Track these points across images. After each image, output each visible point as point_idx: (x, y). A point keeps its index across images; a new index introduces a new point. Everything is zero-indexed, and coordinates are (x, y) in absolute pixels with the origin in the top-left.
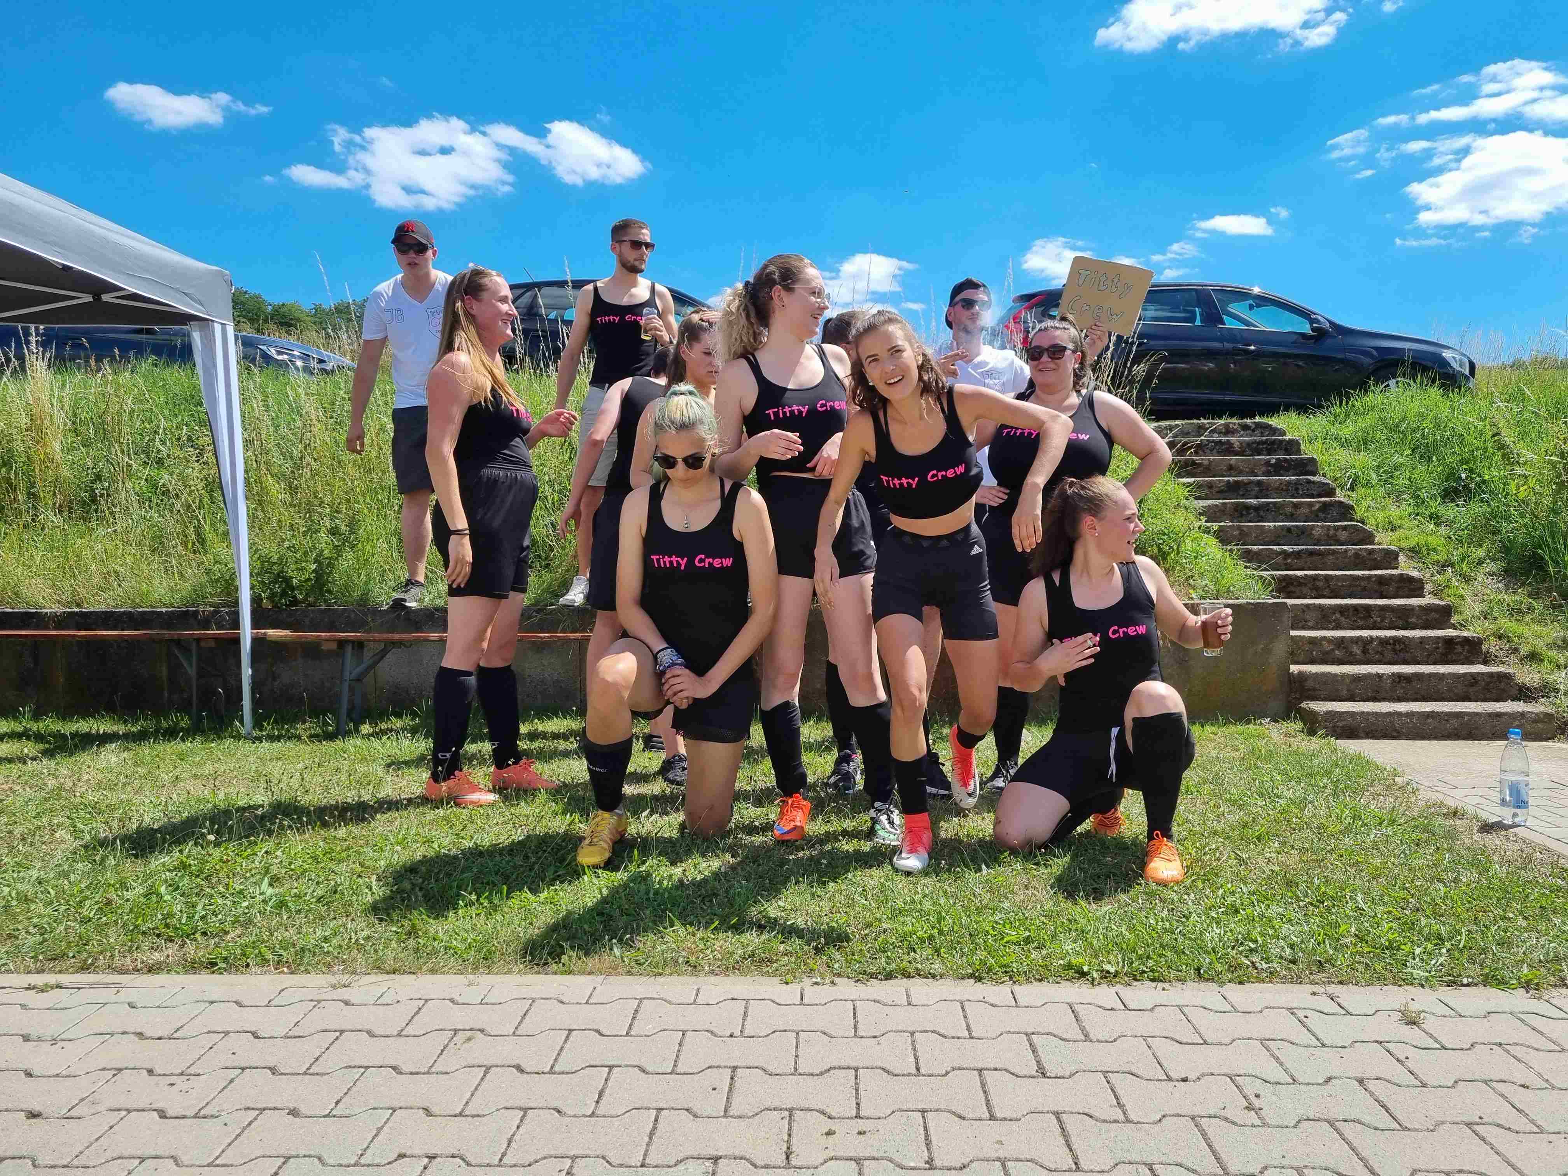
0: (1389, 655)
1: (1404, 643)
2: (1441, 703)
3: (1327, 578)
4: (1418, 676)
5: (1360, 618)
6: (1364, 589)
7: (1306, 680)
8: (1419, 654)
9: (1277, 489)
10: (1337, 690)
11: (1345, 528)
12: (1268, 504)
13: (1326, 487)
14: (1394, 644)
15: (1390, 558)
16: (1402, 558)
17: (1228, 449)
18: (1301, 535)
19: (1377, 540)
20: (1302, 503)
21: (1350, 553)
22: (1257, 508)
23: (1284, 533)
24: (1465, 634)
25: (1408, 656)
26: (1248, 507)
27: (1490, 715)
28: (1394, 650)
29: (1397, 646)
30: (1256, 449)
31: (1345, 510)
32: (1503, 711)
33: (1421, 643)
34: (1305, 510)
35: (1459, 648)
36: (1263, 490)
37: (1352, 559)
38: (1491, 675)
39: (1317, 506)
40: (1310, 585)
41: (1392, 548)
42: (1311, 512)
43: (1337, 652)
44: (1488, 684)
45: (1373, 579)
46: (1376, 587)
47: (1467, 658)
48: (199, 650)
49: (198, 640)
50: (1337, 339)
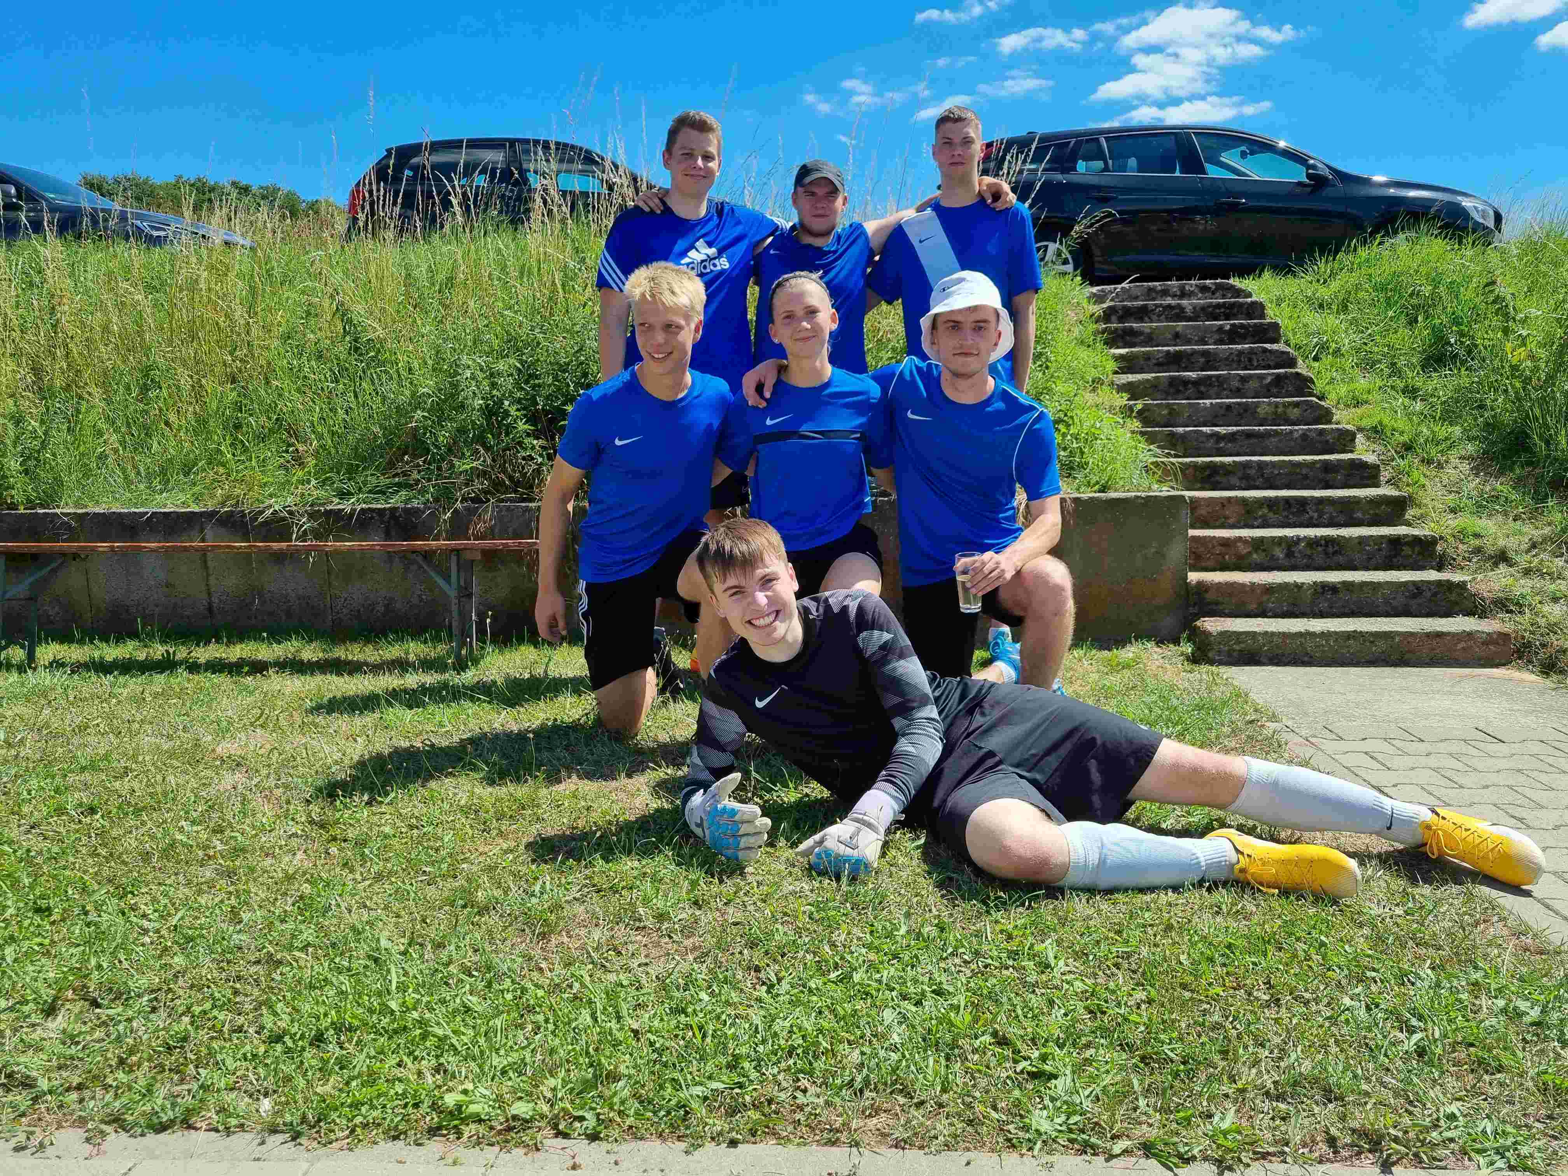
0: (1319, 560)
1: (1338, 544)
2: (1372, 619)
3: (1261, 465)
4: (1348, 586)
5: (1293, 514)
6: (1306, 477)
7: (1206, 591)
8: (1357, 557)
9: (1227, 359)
10: (1244, 603)
11: (1297, 405)
12: (1210, 377)
13: (1285, 356)
14: (1327, 546)
15: (1345, 440)
16: (1360, 438)
17: (1178, 314)
18: (1245, 414)
19: (1335, 418)
20: (1251, 376)
21: (1296, 435)
22: (1197, 383)
23: (1222, 412)
24: (1416, 532)
25: (1341, 559)
26: (1186, 382)
27: (1428, 635)
28: (1326, 554)
29: (1330, 550)
30: (1211, 313)
31: (1303, 384)
32: (1444, 630)
33: (1360, 543)
34: (1253, 384)
35: (1407, 550)
36: (1210, 361)
37: (1299, 441)
38: (1439, 583)
39: (1269, 379)
40: (1240, 474)
41: (1350, 427)
42: (1261, 387)
43: (1255, 556)
44: (1435, 594)
45: (1318, 466)
46: (1321, 476)
47: (1416, 562)
50: (1337, 188)
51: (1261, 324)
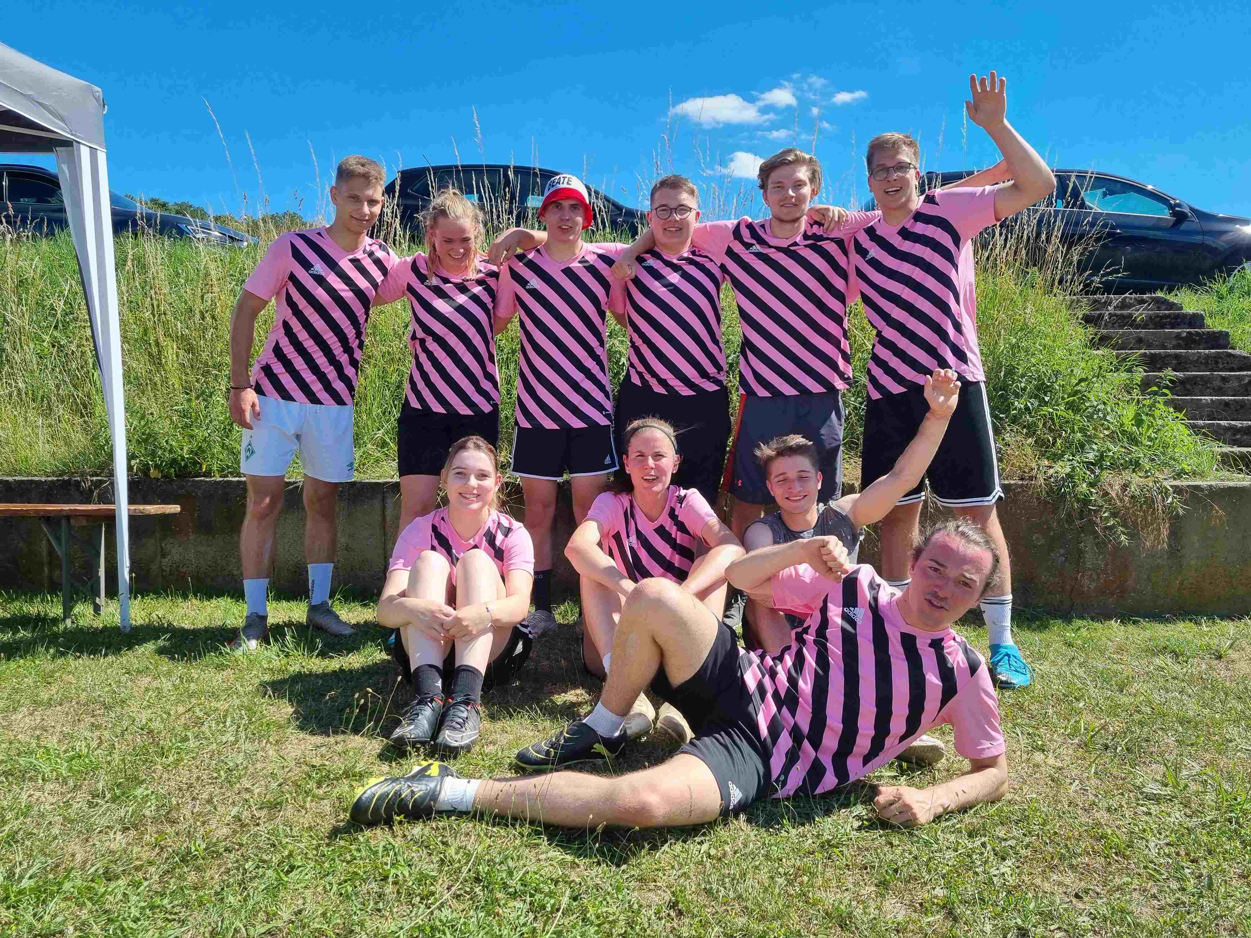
12: (1195, 377)
13: (1247, 360)
17: (1131, 322)
30: (1162, 322)
34: (1233, 384)
39: (1247, 380)
48: (70, 527)
49: (69, 516)
50: (1194, 223)
51: (1213, 332)
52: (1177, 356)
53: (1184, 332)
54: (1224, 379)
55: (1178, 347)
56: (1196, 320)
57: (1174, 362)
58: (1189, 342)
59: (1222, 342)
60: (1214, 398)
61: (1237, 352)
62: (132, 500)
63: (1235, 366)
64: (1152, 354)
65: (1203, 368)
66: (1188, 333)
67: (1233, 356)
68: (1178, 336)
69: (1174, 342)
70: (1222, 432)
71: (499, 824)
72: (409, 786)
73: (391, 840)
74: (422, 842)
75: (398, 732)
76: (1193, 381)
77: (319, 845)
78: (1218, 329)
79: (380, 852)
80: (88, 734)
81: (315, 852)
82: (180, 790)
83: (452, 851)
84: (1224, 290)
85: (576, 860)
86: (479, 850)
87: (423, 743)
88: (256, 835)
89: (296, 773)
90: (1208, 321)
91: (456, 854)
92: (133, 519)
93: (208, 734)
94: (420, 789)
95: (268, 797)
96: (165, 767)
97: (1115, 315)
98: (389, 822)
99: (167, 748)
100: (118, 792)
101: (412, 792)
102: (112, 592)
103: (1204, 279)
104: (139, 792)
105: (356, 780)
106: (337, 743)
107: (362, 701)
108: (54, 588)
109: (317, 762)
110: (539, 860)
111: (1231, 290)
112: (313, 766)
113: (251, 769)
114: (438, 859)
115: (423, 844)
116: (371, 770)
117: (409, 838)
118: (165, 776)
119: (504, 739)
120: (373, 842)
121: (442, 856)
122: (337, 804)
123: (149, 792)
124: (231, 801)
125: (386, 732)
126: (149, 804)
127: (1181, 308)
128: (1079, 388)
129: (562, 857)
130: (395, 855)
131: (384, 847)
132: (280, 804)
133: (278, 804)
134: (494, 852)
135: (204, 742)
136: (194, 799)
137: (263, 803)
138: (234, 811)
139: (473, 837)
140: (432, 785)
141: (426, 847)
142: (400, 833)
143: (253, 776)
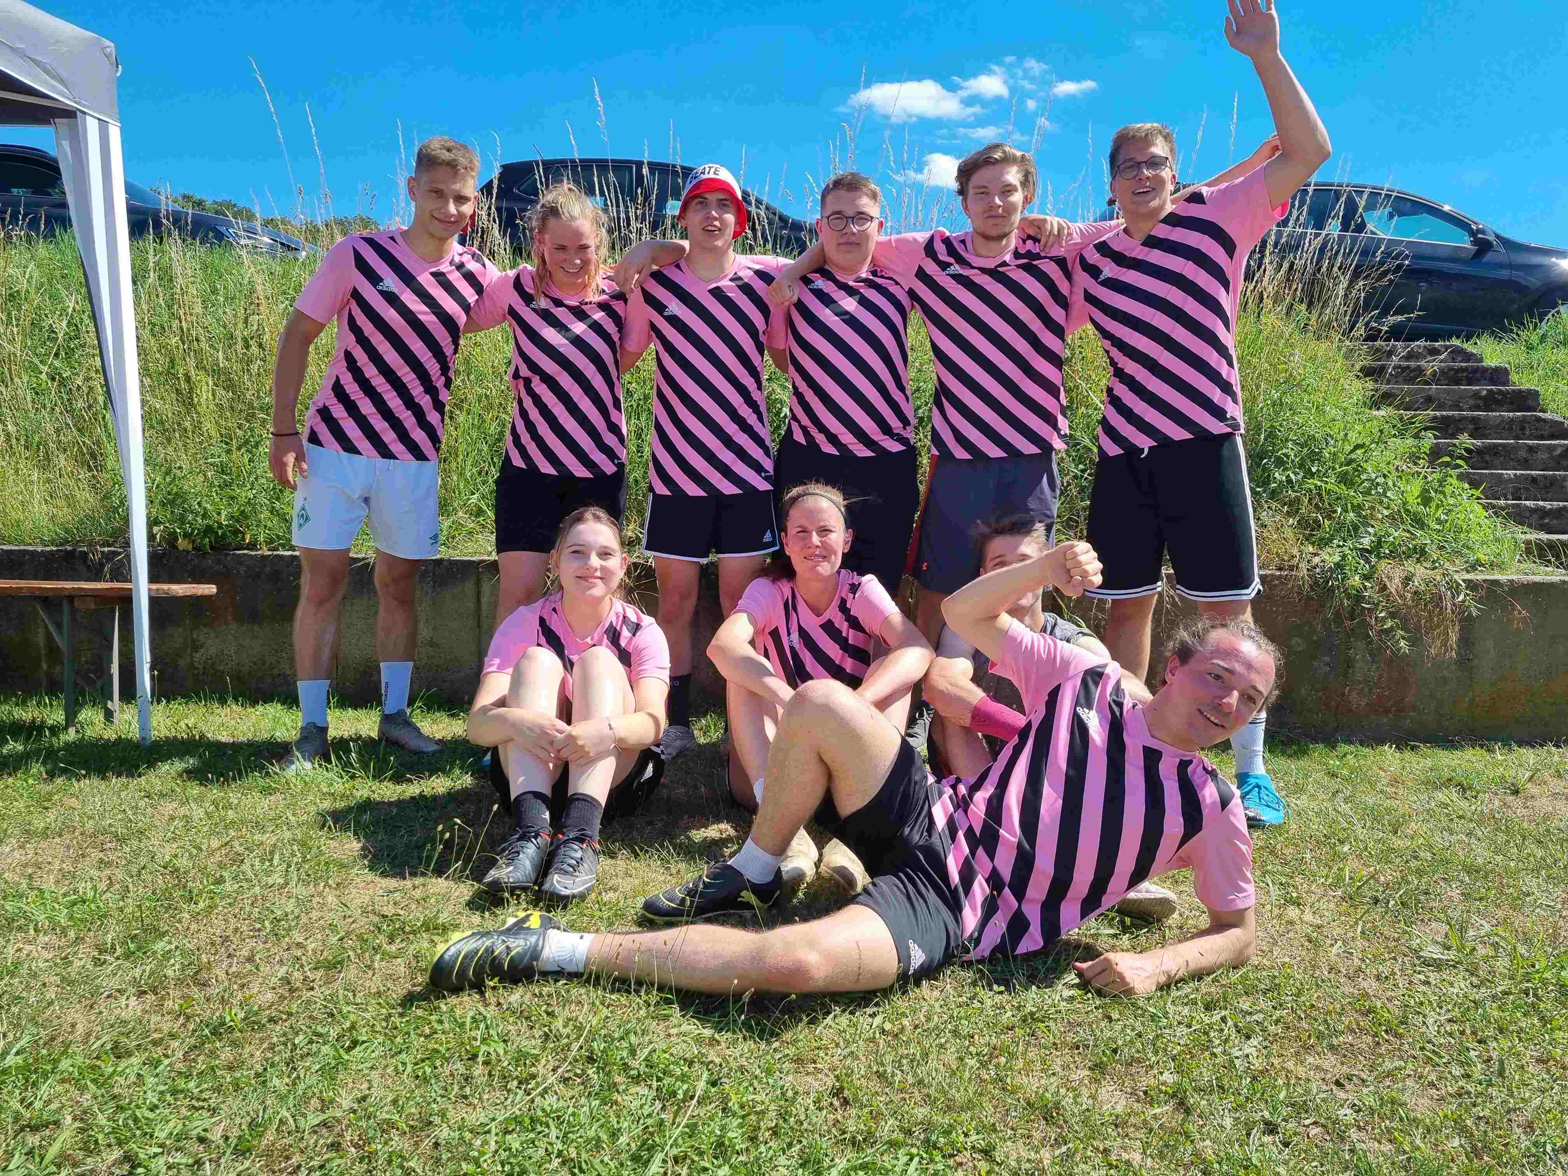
12: (1496, 446)
13: (1562, 427)
17: (1419, 376)
18: (1551, 488)
20: (1536, 446)
23: (1530, 484)
30: (1454, 377)
34: (1544, 456)
39: (1559, 451)
42: (1552, 458)
48: (74, 612)
49: (71, 597)
50: (1499, 255)
51: (1520, 391)
52: (1474, 420)
53: (1484, 389)
54: (1531, 449)
55: (1477, 408)
56: (1499, 375)
57: (1471, 427)
58: (1490, 402)
59: (1530, 402)
60: (1518, 472)
61: (1547, 416)
62: (153, 579)
63: (1545, 433)
64: (1442, 416)
65: (1506, 434)
66: (1488, 390)
67: (1544, 420)
68: (1476, 395)
69: (1472, 402)
70: (1528, 514)
71: (619, 991)
72: (504, 941)
73: (482, 1009)
74: (521, 1012)
75: (493, 874)
76: (1493, 450)
77: (390, 1015)
78: (1525, 386)
79: (468, 1024)
80: (95, 873)
81: (384, 1024)
82: (213, 944)
83: (559, 1024)
84: (1534, 338)
85: (716, 1036)
86: (594, 1023)
87: (525, 889)
88: (308, 1002)
89: (363, 924)
90: (1514, 377)
91: (564, 1027)
92: (154, 601)
93: (250, 874)
94: (518, 945)
95: (325, 954)
96: (195, 916)
97: (1399, 367)
98: (478, 987)
99: (196, 891)
100: (132, 946)
101: (508, 948)
102: (129, 693)
103: (1510, 324)
104: (160, 946)
105: (438, 934)
106: (414, 887)
107: (447, 835)
108: (53, 688)
109: (389, 910)
110: (669, 1035)
111: (1543, 339)
112: (384, 916)
113: (304, 919)
114: (541, 1033)
115: (523, 1015)
116: (457, 922)
117: (505, 1007)
118: (194, 926)
119: (626, 885)
120: (458, 1012)
121: (546, 1029)
122: (414, 964)
123: (173, 947)
124: (277, 958)
125: (478, 875)
126: (172, 961)
127: (1481, 360)
128: (1353, 456)
129: (698, 1032)
130: (487, 1028)
131: (473, 1018)
132: (341, 962)
133: (338, 963)
134: (612, 1025)
135: (245, 884)
136: (229, 956)
137: (319, 962)
138: (282, 972)
139: (586, 1006)
140: (533, 939)
141: (526, 1018)
142: (493, 1000)
143: (306, 928)
